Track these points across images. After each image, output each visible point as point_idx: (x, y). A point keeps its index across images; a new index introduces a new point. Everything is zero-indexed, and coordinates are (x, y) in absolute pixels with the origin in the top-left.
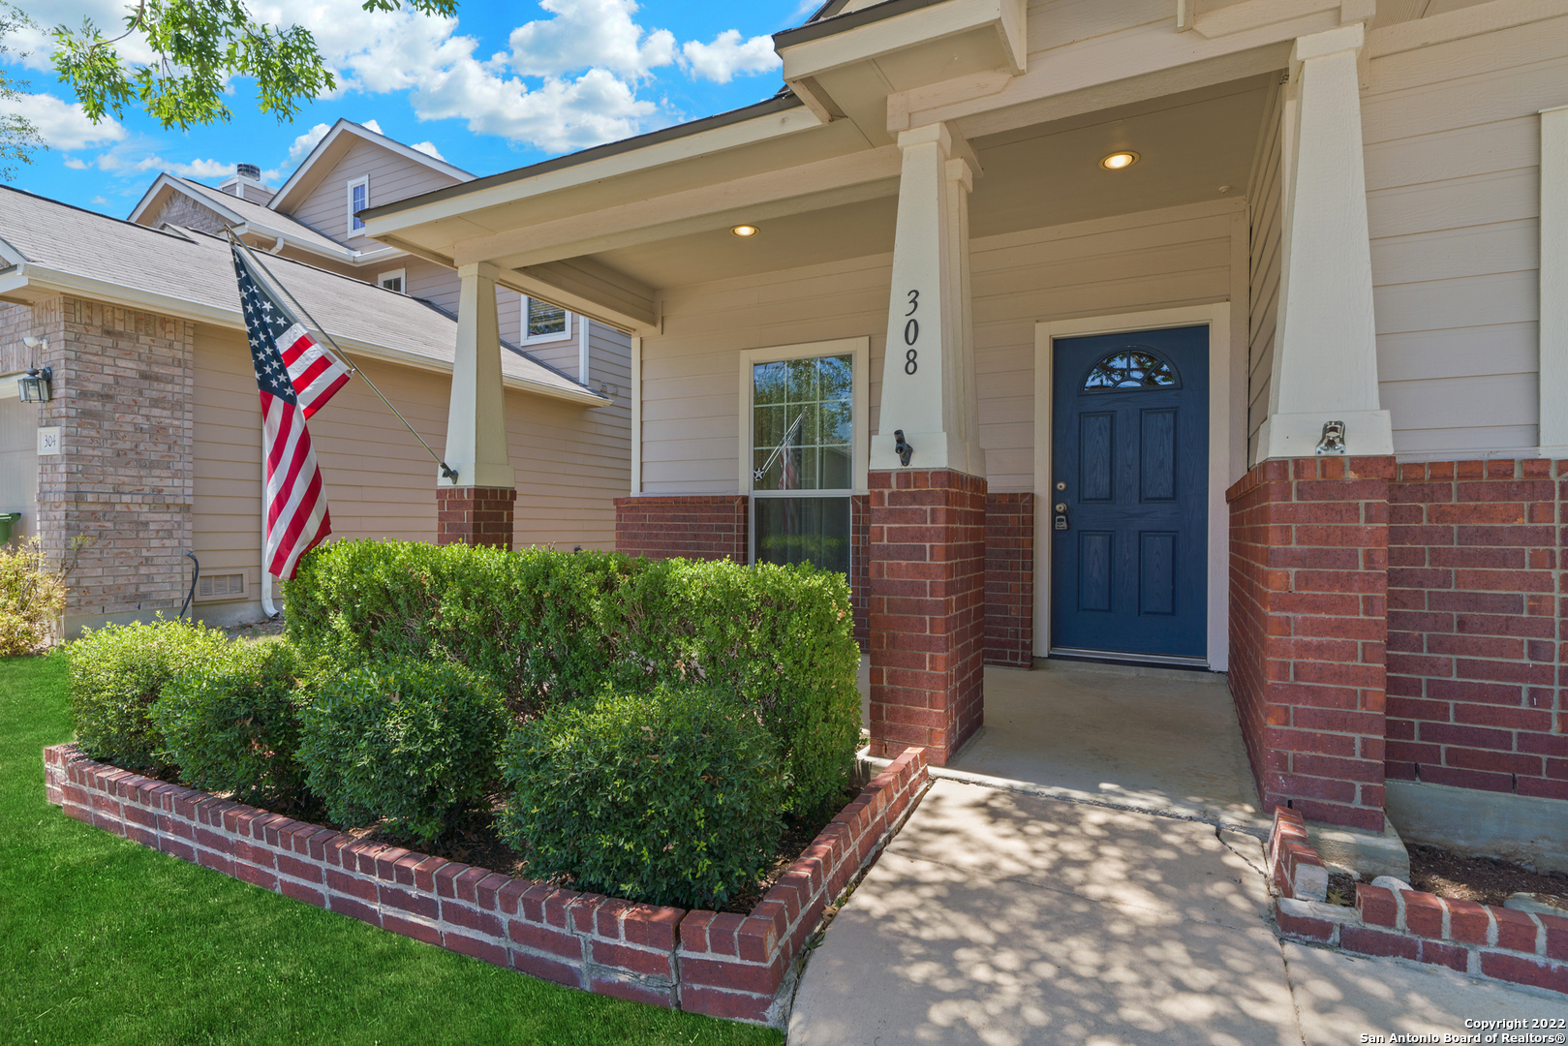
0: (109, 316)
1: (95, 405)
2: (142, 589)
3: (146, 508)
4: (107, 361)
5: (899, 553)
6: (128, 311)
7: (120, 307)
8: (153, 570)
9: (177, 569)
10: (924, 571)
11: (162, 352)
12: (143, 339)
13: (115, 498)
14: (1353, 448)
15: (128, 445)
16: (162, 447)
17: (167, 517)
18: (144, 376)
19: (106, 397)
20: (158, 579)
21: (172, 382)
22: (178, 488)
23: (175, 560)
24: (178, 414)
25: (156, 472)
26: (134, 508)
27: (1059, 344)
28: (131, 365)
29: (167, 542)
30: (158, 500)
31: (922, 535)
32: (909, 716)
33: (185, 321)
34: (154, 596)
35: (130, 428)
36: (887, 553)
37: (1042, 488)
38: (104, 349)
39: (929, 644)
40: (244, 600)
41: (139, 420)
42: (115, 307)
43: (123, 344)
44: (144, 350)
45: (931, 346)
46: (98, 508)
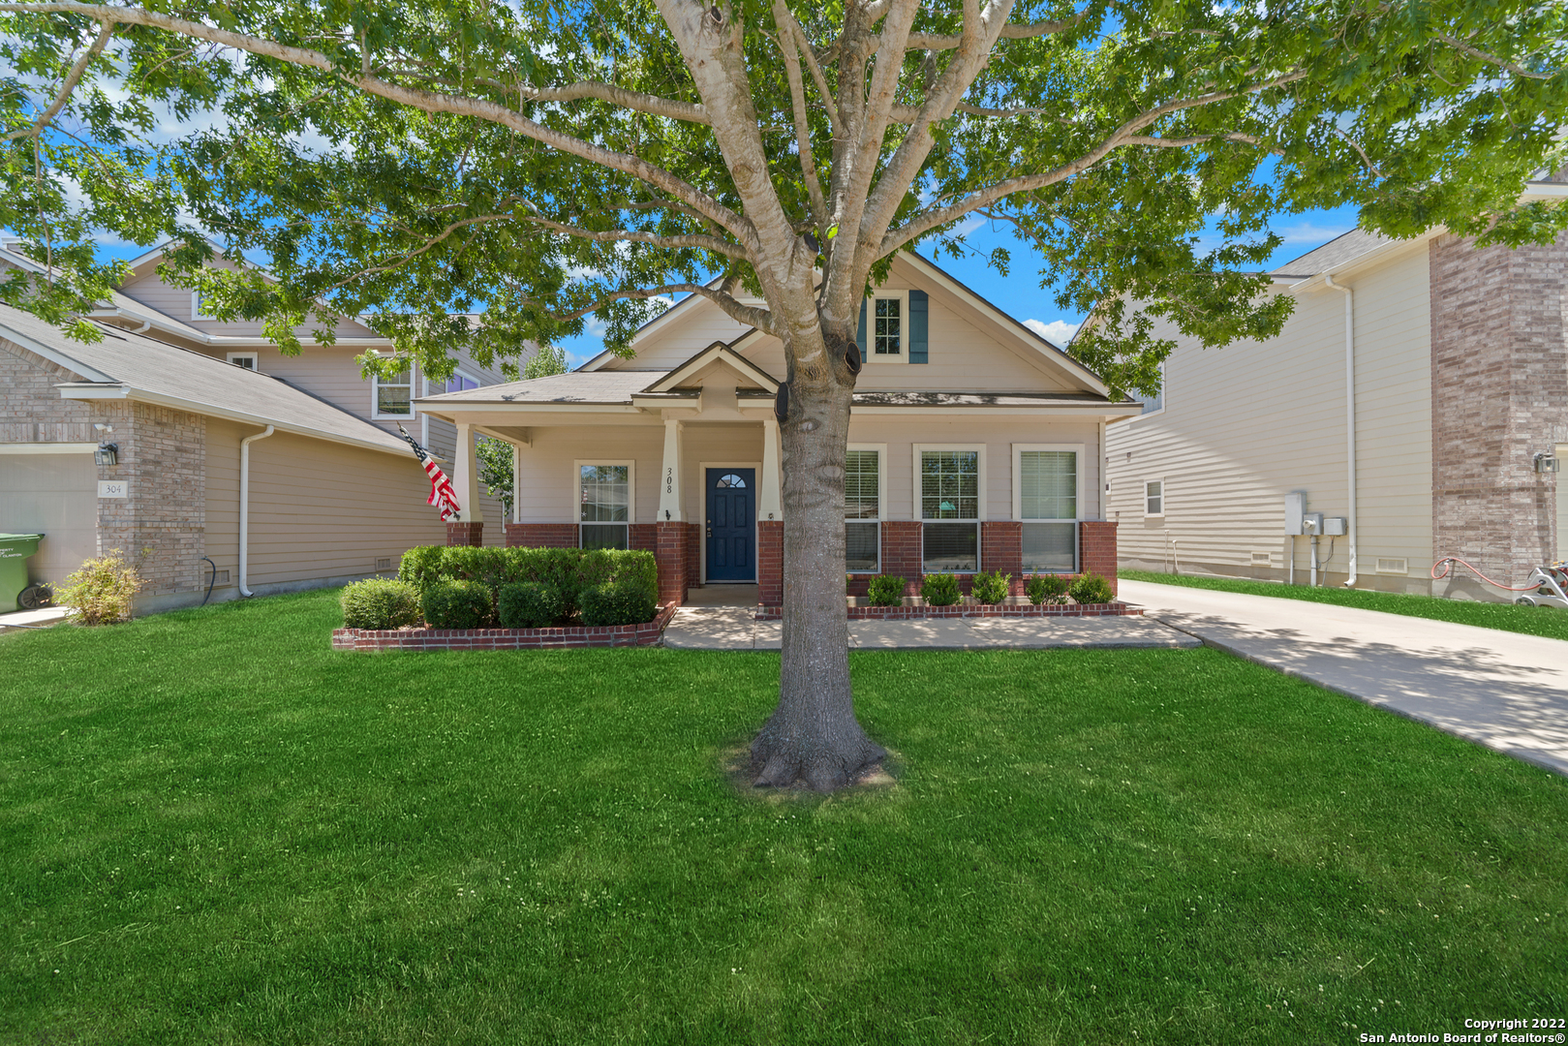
0: (159, 413)
1: (150, 468)
2: (177, 580)
3: (178, 530)
4: (159, 441)
5: (667, 546)
6: (170, 410)
7: (165, 408)
8: (183, 568)
9: (196, 567)
10: (674, 551)
11: (188, 434)
12: (177, 427)
13: (162, 525)
14: (775, 519)
15: (169, 492)
16: (188, 493)
17: (191, 535)
18: (178, 449)
19: (157, 463)
20: (185, 574)
21: (194, 453)
22: (196, 517)
23: (195, 562)
24: (197, 472)
25: (185, 508)
26: (172, 531)
27: (708, 470)
28: (171, 443)
29: (191, 551)
30: (186, 525)
31: (673, 540)
32: (670, 594)
33: (201, 415)
34: (183, 584)
35: (170, 481)
36: (663, 546)
37: (702, 522)
38: (155, 433)
39: (676, 572)
40: (229, 586)
41: (175, 476)
42: (162, 408)
43: (166, 430)
44: (178, 433)
45: (675, 485)
46: (152, 530)
